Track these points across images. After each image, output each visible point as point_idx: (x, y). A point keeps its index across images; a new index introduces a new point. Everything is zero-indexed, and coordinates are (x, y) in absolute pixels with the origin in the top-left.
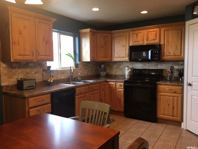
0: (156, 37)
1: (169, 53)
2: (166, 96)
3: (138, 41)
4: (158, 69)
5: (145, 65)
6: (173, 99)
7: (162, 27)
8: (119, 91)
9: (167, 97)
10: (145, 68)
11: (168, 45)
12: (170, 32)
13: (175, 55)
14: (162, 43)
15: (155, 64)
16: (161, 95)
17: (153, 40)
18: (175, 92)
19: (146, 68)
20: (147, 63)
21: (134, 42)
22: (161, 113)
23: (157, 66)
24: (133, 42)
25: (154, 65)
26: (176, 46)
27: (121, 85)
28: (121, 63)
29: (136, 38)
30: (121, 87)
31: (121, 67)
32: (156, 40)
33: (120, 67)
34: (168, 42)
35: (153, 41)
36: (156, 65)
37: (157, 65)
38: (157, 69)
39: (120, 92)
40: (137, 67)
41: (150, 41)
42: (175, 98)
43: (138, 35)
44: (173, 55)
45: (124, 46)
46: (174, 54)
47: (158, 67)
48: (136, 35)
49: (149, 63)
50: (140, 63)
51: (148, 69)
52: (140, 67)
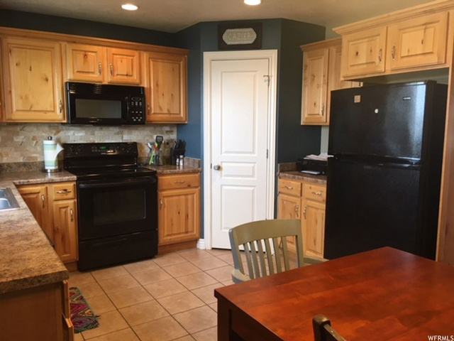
0: (132, 69)
1: (161, 109)
2: (172, 196)
3: (89, 72)
4: (124, 141)
5: (94, 134)
6: (187, 200)
7: (144, 51)
8: (60, 208)
9: (176, 198)
10: (92, 142)
11: (158, 91)
12: (160, 65)
13: (171, 114)
14: (145, 85)
15: (116, 130)
16: (164, 197)
17: (127, 75)
18: (189, 186)
19: (96, 142)
20: (98, 128)
21: (78, 72)
22: (166, 234)
23: (120, 135)
24: (73, 73)
25: (115, 134)
26: (172, 95)
27: (65, 190)
28: (18, 128)
29: (84, 63)
30: (65, 197)
31: (19, 139)
32: (132, 76)
33: (15, 140)
34: (157, 85)
35: (125, 77)
36: (118, 134)
37: (122, 133)
38: (121, 141)
39: (64, 210)
40: (71, 139)
41: (119, 77)
42: (190, 197)
43: (89, 57)
44: (166, 112)
45: (47, 80)
46: (168, 110)
47: (122, 137)
48: (82, 56)
49: (101, 129)
50: (79, 128)
51: (101, 142)
52: (81, 139)
